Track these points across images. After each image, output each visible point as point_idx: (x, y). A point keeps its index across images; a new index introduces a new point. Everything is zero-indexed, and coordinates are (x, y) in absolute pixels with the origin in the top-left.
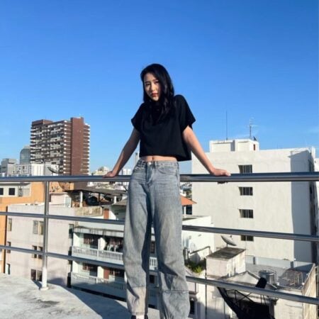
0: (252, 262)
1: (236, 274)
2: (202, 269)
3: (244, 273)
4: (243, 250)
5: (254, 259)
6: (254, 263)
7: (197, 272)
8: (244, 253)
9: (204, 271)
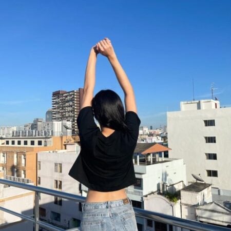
0: (217, 193)
1: (205, 203)
2: (178, 199)
3: (211, 203)
4: (210, 185)
5: (219, 191)
6: (219, 194)
7: (174, 201)
8: (210, 187)
9: (180, 200)
